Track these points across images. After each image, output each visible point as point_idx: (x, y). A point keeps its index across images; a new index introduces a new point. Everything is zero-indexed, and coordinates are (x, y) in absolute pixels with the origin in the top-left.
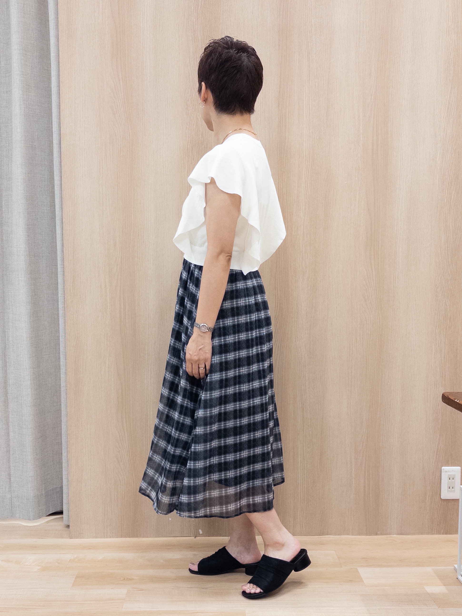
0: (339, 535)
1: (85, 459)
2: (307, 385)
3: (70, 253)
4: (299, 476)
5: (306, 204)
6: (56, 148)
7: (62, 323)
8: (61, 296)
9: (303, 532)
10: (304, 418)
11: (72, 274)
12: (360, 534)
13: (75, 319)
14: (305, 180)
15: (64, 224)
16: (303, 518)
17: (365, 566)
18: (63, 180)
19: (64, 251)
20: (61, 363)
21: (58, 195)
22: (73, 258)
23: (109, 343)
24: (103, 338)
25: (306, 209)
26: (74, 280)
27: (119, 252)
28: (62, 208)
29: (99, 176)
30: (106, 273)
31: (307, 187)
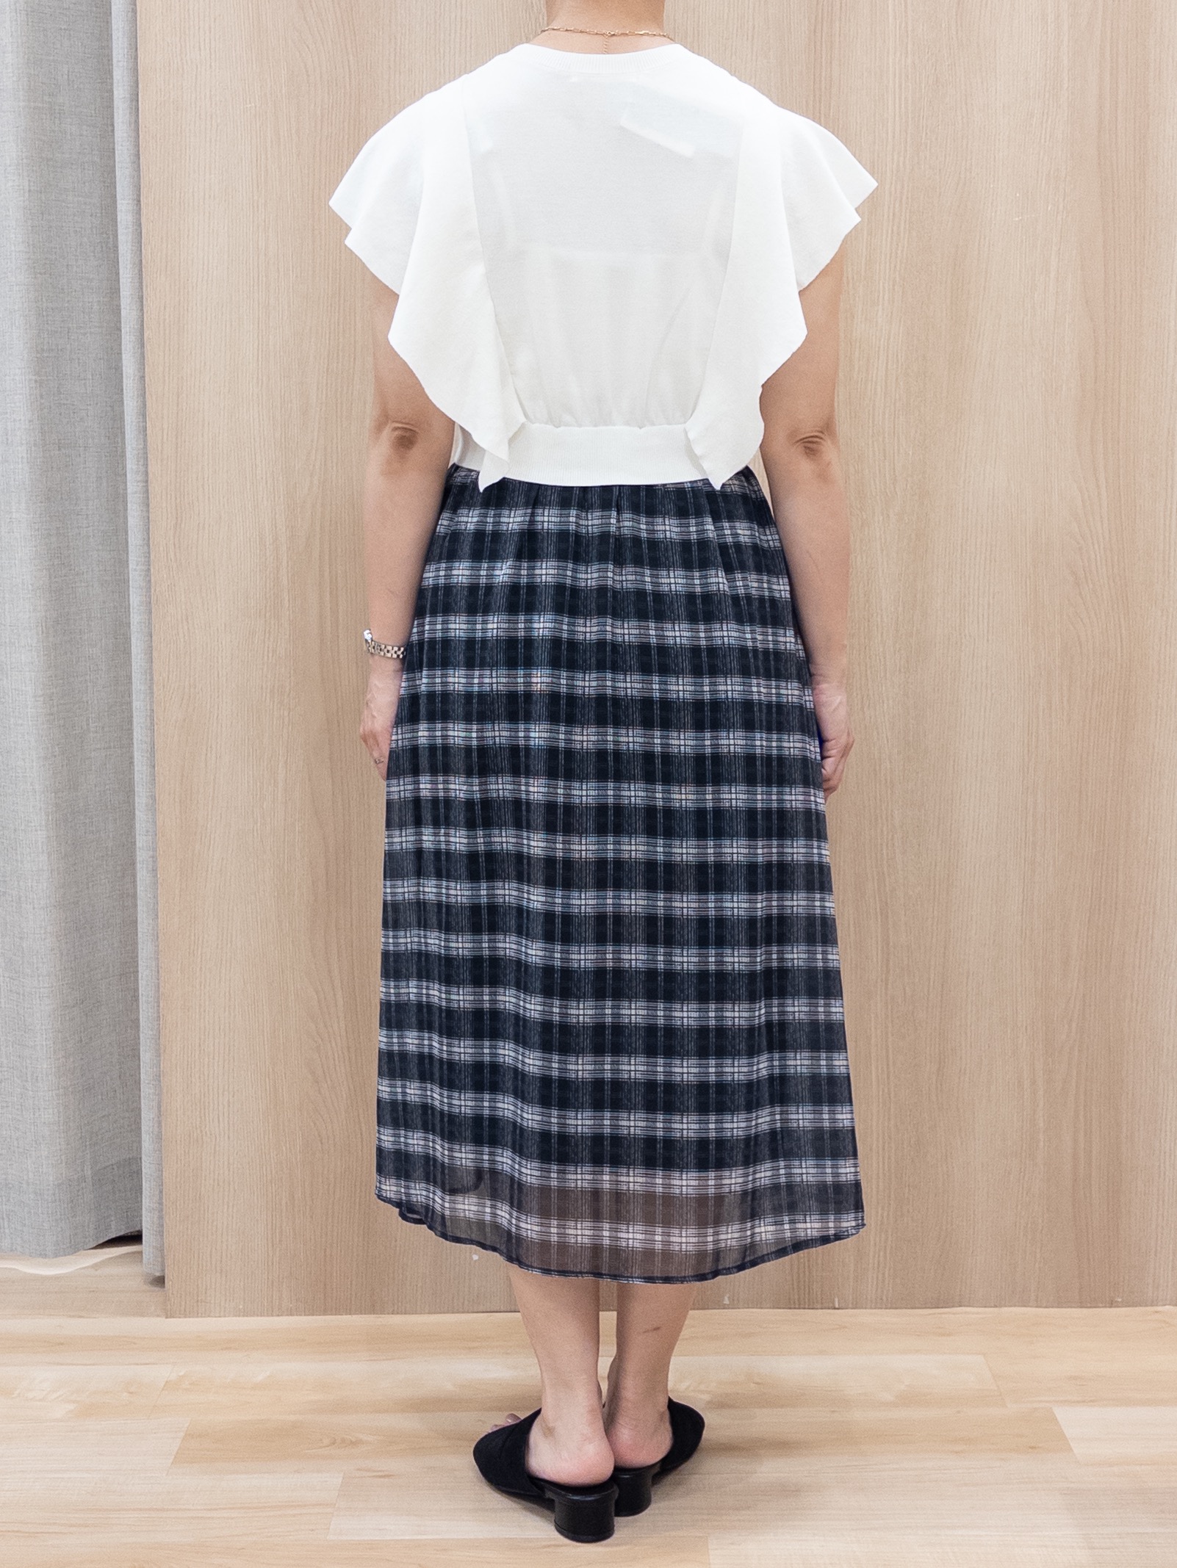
0: (996, 1306)
1: (211, 1073)
2: (896, 844)
3: (165, 437)
4: (874, 1124)
5: (894, 286)
6: (121, 112)
7: (139, 651)
8: (135, 570)
9: (884, 1298)
10: (888, 944)
11: (173, 499)
12: (1060, 1305)
13: (182, 640)
14: (891, 210)
15: (148, 347)
16: (885, 1257)
17: (1078, 1402)
18: (144, 211)
19: (149, 432)
20: (137, 777)
21: (129, 258)
22: (177, 452)
23: (286, 714)
24: (268, 699)
25: (893, 302)
26: (179, 519)
27: (316, 434)
28: (141, 298)
29: (256, 198)
30: (276, 498)
31: (898, 234)
